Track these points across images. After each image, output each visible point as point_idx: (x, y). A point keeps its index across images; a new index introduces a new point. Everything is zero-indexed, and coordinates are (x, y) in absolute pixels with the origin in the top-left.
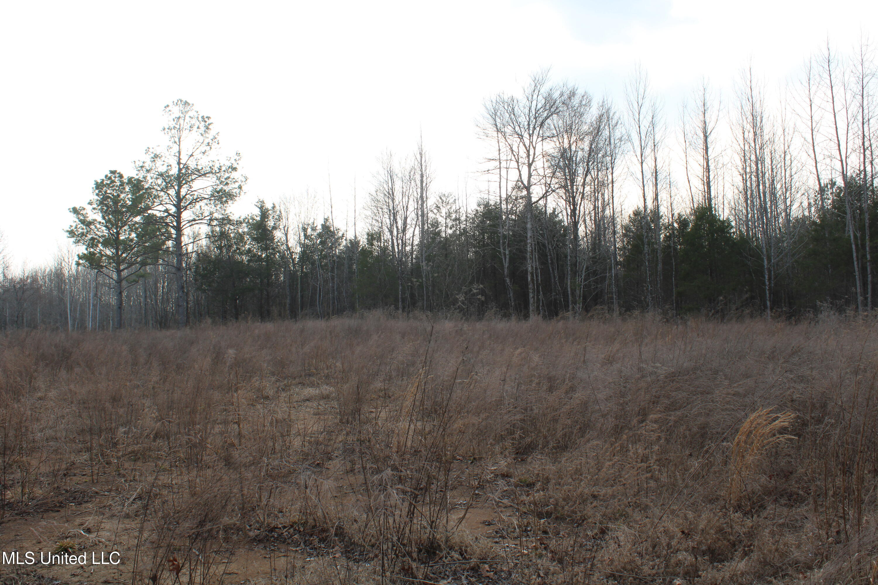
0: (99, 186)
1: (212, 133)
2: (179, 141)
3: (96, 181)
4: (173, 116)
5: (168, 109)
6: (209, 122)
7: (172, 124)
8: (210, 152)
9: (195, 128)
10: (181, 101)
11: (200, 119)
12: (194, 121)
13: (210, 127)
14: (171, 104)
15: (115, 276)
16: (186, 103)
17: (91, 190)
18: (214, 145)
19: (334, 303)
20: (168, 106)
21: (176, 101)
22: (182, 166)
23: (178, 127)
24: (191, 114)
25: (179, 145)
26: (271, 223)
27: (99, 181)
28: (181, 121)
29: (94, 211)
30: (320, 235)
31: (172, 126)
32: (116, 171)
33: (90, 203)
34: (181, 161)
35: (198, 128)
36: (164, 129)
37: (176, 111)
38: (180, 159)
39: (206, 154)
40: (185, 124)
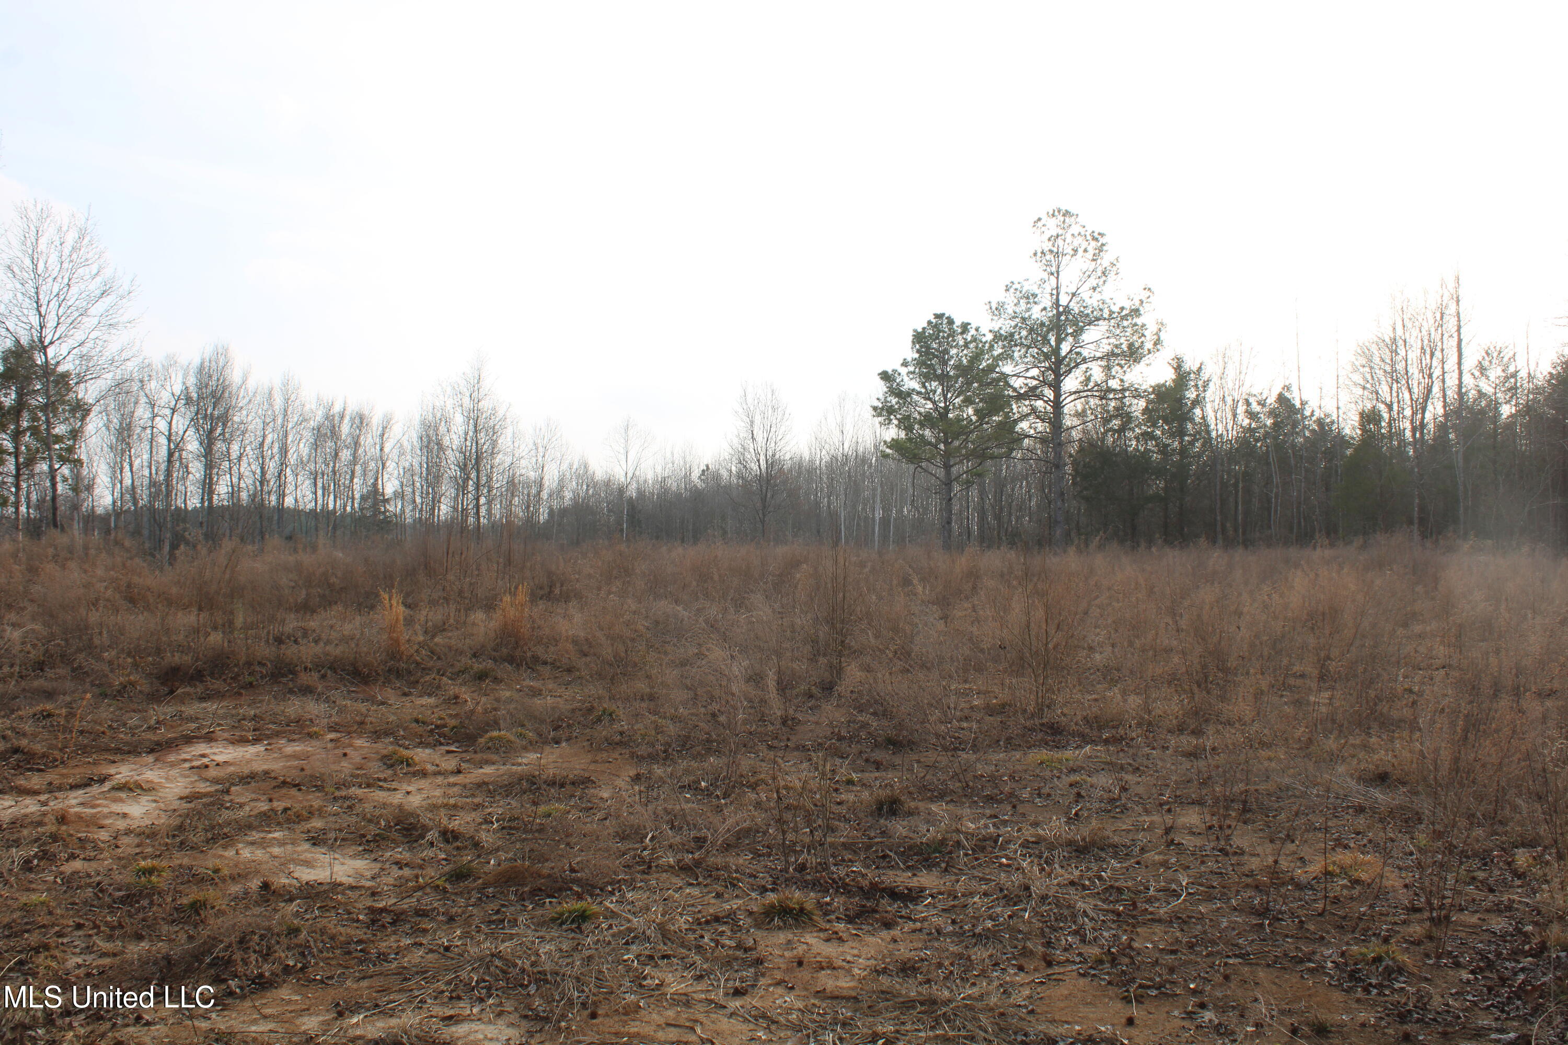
0: (919, 337)
1: (1106, 260)
2: (1058, 272)
3: (915, 331)
4: (1047, 235)
5: (1040, 224)
6: (1102, 240)
7: (1047, 246)
8: (1104, 288)
9: (1080, 251)
10: (1059, 211)
11: (1089, 238)
12: (1079, 241)
13: (1105, 248)
14: (1044, 217)
15: (941, 473)
16: (1067, 213)
17: (910, 344)
18: (1111, 277)
19: (1299, 522)
20: (1039, 219)
21: (1051, 212)
22: (1061, 309)
23: (1055, 250)
24: (1075, 229)
25: (1057, 278)
26: (1191, 394)
27: (920, 330)
28: (1060, 242)
29: (911, 376)
30: (1272, 413)
31: (1046, 249)
32: (943, 314)
33: (905, 364)
34: (1061, 303)
35: (1085, 251)
36: (1035, 254)
37: (1052, 226)
38: (1057, 300)
39: (1098, 289)
40: (1066, 246)
